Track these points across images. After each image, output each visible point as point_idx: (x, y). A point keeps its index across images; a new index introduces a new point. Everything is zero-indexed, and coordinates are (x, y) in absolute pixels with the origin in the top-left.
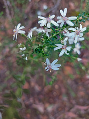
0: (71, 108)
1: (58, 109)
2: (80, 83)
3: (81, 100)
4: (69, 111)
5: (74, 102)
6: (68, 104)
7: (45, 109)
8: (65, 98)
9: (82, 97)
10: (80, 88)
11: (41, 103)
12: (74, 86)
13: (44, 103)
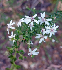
0: (48, 66)
1: (38, 67)
2: (55, 48)
3: (56, 61)
4: (46, 68)
5: (50, 62)
6: (46, 63)
7: (29, 66)
8: (44, 59)
9: (56, 59)
10: (56, 52)
11: (26, 62)
12: (51, 50)
13: (28, 62)
